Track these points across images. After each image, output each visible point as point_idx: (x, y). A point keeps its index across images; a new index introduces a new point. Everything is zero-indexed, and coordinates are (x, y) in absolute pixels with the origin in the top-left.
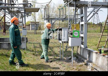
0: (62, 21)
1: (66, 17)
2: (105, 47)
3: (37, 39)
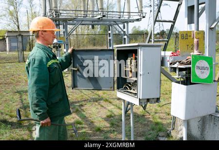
1: (104, 16)
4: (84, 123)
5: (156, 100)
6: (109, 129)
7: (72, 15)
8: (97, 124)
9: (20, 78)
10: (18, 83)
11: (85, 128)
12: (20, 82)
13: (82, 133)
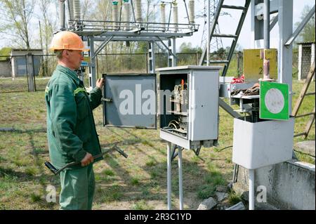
0: (125, 43)
1: (143, 29)
2: (306, 135)
3: (41, 112)
4: (115, 173)
5: (212, 142)
6: (150, 181)
7: (100, 27)
8: (134, 175)
9: (30, 113)
10: (27, 120)
11: (117, 180)
12: (30, 119)
13: (114, 186)
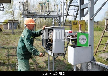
0: (44, 18)
1: (49, 14)
2: (104, 51)
3: (14, 41)
4: (34, 64)
6: (45, 67)
8: (40, 65)
9: (10, 42)
10: (9, 44)
11: (34, 66)
12: (10, 44)
13: (32, 69)
